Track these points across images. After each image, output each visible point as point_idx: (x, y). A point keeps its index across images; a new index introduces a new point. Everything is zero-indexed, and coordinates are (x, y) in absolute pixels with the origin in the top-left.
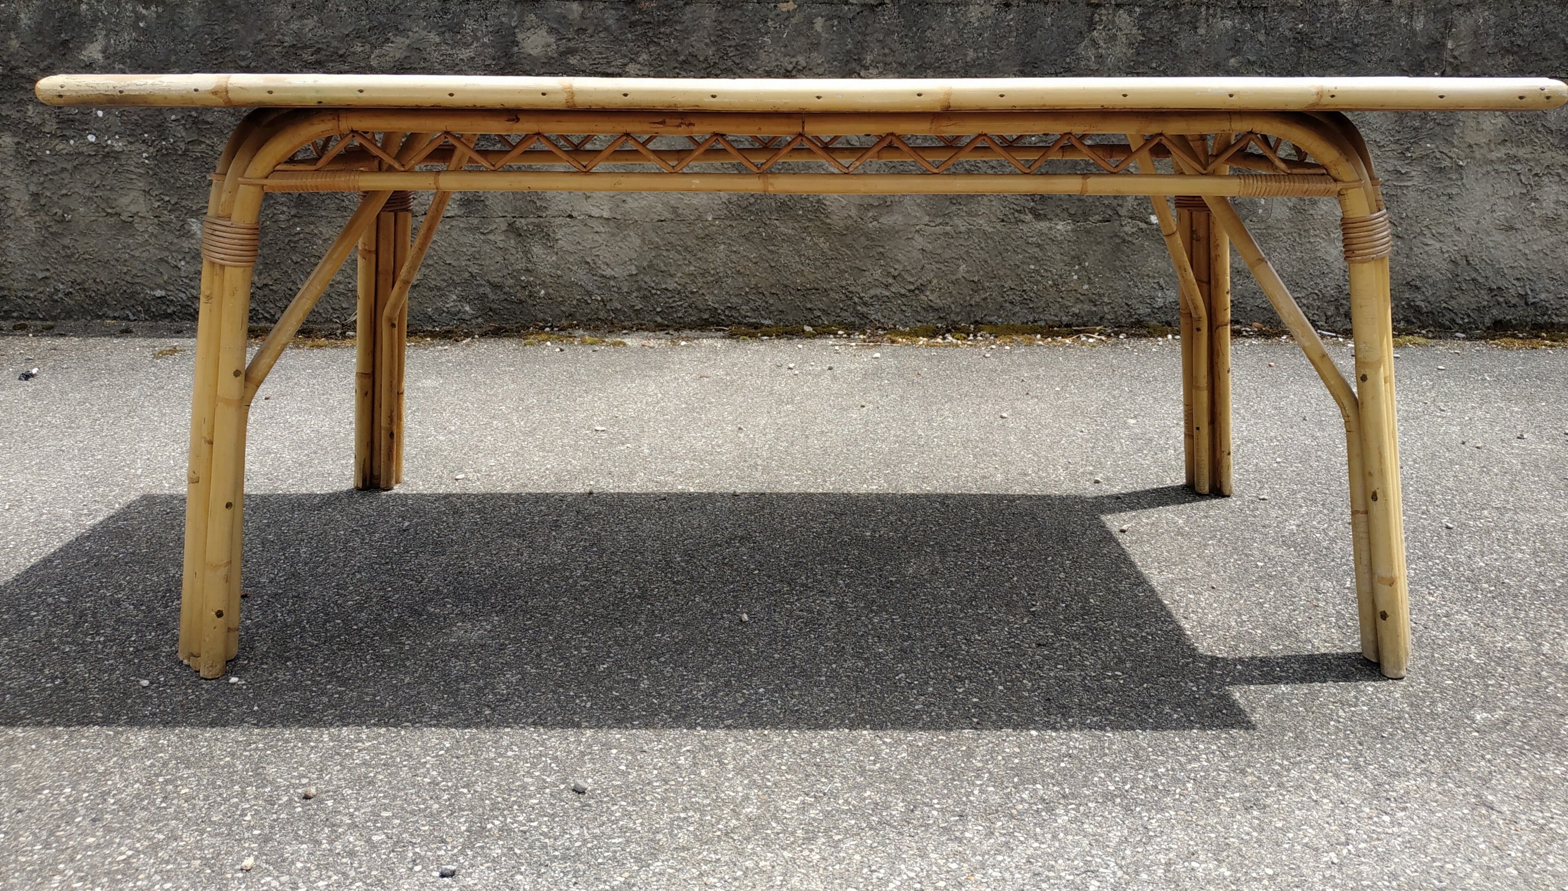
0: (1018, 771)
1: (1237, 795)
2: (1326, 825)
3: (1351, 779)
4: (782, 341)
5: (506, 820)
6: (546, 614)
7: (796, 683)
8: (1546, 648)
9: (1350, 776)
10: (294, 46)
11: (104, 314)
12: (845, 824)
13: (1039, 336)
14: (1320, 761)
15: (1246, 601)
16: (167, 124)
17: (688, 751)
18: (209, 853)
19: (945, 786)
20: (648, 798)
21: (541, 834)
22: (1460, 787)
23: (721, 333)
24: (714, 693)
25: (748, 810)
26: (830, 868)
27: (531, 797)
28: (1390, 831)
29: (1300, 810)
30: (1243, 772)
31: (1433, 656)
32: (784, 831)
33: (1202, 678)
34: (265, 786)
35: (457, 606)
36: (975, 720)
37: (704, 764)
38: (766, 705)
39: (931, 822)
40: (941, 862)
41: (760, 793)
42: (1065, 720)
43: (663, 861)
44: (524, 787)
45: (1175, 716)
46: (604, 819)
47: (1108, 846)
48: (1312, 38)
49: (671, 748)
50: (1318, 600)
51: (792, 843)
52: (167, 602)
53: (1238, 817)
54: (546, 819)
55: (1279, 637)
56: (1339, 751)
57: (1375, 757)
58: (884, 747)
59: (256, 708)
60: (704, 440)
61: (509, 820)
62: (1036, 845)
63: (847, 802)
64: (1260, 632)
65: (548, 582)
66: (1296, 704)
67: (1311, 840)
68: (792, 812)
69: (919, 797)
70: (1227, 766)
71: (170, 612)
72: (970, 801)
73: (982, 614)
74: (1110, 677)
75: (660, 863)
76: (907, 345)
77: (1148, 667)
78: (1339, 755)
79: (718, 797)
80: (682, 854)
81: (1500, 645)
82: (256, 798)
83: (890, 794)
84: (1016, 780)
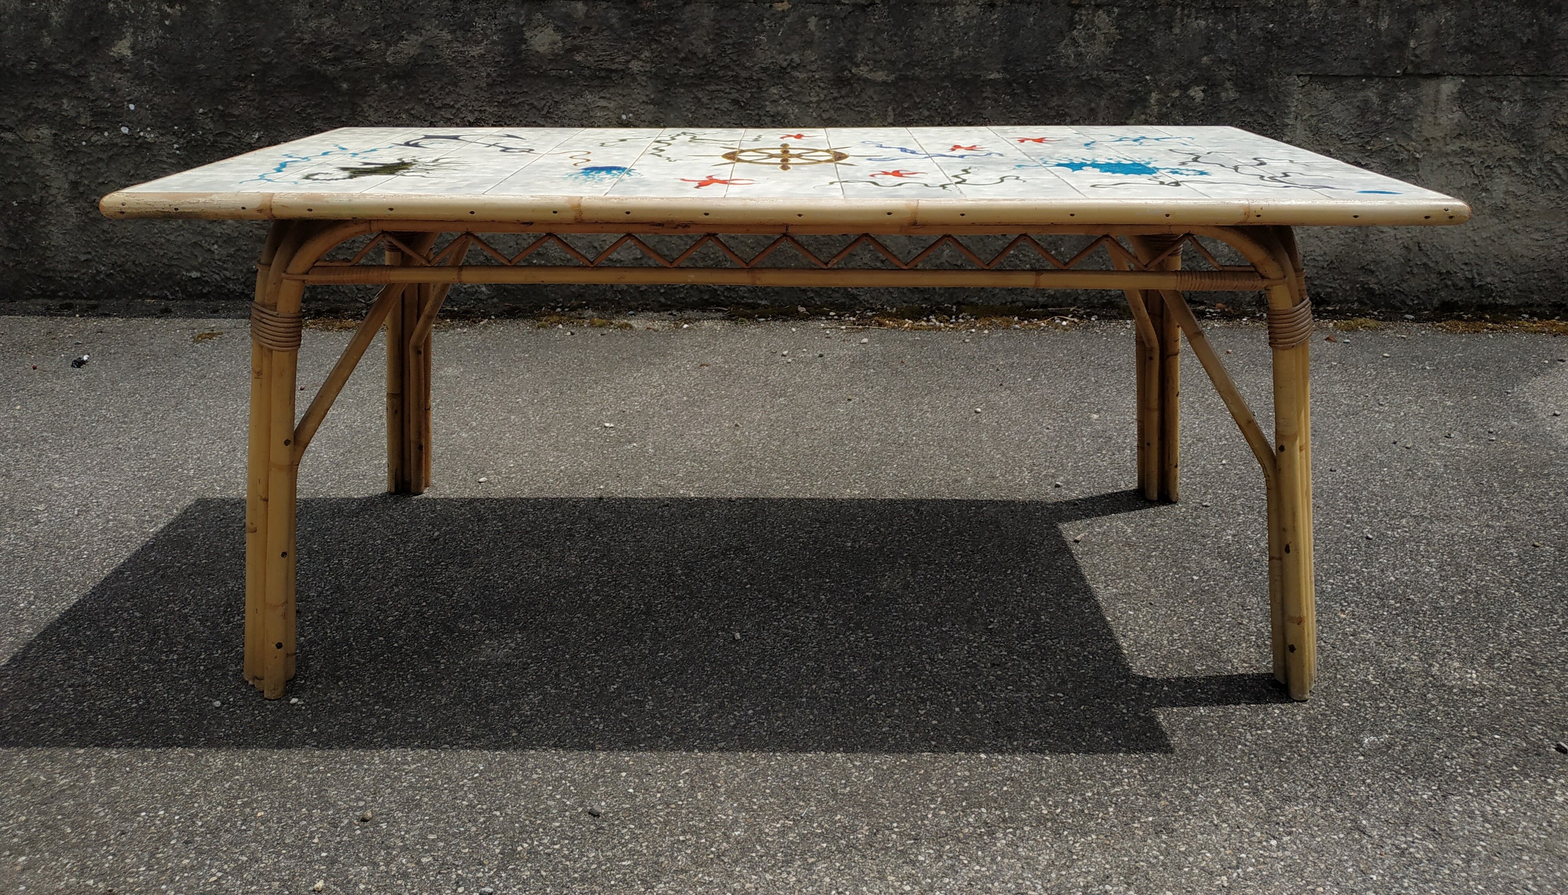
0: (966, 795)
1: (1150, 819)
2: (1222, 849)
3: (1249, 803)
4: (777, 323)
5: (533, 843)
6: (562, 632)
7: (780, 704)
8: (1435, 670)
9: (1248, 801)
10: (312, 43)
11: (144, 294)
12: (818, 848)
13: (1016, 318)
14: (1223, 785)
15: (1178, 618)
16: (195, 117)
17: (687, 774)
18: (285, 875)
19: (904, 810)
20: (652, 821)
21: (563, 857)
22: (1340, 811)
23: (721, 314)
24: (709, 715)
25: (737, 833)
26: (804, 890)
27: (554, 820)
28: (1275, 856)
29: (1202, 834)
30: (1158, 796)
31: (1336, 677)
32: (767, 854)
33: (1133, 700)
34: (328, 809)
35: (484, 622)
36: (933, 743)
37: (700, 787)
38: (754, 727)
39: (890, 845)
40: (897, 884)
41: (747, 817)
42: (1011, 744)
43: (665, 883)
44: (548, 810)
45: (1106, 739)
46: (616, 841)
47: (1037, 869)
48: (1282, 37)
49: (672, 771)
50: (1242, 617)
51: (773, 866)
52: (229, 619)
53: (1149, 841)
54: (566, 842)
55: (1203, 657)
56: (1242, 775)
57: (1273, 781)
58: (854, 770)
59: (315, 730)
60: (703, 438)
61: (536, 843)
62: (977, 868)
63: (820, 826)
64: (1187, 651)
65: (564, 597)
66: (1211, 727)
67: (1207, 864)
68: (774, 835)
69: (881, 821)
70: (1145, 790)
71: (232, 629)
72: (924, 825)
73: (946, 632)
74: (1052, 699)
75: (662, 885)
76: (893, 328)
77: (1086, 688)
78: (1241, 779)
79: (711, 820)
80: (681, 876)
81: (1396, 665)
82: (321, 821)
83: (856, 818)
84: (964, 804)
